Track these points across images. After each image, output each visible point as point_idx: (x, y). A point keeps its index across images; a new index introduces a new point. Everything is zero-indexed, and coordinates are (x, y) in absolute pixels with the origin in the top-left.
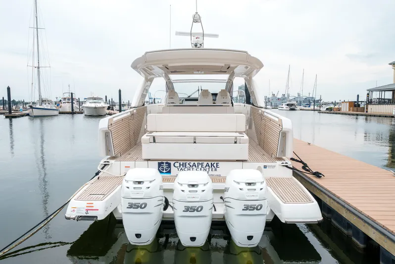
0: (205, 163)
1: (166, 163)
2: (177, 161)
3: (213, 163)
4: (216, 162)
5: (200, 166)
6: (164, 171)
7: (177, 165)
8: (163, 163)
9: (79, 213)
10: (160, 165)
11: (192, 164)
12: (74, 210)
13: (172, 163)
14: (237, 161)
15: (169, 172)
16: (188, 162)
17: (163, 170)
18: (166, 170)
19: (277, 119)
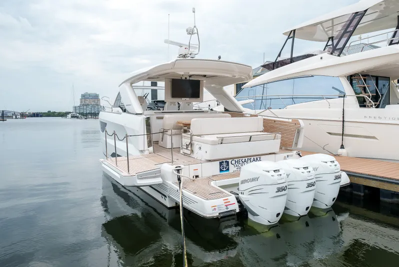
0: (252, 158)
1: (226, 162)
2: (233, 159)
3: (257, 157)
4: (259, 157)
5: (249, 161)
6: (225, 170)
7: (233, 162)
8: (223, 162)
9: (220, 210)
10: (221, 164)
11: (243, 161)
12: (215, 209)
13: (230, 161)
14: (270, 154)
15: (228, 170)
16: (241, 159)
17: (223, 168)
18: (226, 168)
19: (290, 120)
